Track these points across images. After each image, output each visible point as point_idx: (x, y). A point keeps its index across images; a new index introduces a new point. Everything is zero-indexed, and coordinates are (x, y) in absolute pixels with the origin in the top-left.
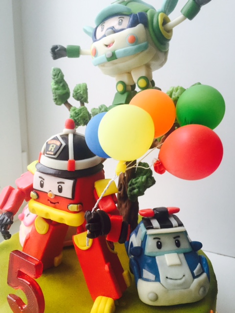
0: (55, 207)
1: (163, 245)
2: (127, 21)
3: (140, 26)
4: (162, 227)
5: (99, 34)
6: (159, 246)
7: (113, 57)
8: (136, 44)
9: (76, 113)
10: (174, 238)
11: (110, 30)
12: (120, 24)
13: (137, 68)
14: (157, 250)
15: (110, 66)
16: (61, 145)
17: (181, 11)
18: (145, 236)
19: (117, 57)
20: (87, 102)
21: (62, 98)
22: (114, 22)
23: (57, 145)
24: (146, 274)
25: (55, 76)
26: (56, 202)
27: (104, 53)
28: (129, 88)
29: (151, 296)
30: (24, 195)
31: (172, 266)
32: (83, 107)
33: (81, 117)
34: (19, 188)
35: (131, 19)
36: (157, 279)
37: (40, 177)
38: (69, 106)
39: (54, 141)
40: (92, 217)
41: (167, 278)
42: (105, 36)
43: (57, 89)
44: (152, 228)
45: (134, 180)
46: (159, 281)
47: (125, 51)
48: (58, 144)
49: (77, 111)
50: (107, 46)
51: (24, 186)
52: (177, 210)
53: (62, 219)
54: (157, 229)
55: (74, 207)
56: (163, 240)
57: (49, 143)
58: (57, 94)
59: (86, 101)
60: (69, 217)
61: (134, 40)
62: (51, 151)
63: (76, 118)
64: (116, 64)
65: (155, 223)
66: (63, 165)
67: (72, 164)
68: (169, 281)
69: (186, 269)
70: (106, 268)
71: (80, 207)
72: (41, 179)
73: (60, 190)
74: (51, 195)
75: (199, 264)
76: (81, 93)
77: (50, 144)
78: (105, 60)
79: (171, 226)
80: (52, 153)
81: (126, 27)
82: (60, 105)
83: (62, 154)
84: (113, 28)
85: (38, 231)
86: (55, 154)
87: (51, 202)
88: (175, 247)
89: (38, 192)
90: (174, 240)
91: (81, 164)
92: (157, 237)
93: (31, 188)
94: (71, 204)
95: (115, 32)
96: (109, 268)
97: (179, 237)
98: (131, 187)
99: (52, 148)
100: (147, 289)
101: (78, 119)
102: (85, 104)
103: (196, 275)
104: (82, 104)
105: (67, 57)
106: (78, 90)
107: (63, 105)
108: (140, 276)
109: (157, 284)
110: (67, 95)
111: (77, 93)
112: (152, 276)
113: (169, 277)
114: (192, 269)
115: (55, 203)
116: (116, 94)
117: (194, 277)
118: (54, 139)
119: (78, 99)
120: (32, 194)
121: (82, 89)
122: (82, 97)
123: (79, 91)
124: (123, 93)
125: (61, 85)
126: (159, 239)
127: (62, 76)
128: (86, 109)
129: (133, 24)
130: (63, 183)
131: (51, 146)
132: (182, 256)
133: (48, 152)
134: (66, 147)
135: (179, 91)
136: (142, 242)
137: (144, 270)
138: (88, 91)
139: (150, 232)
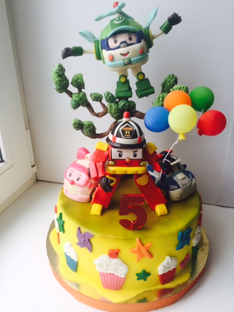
0: (129, 166)
7: (129, 63)
8: (143, 55)
11: (124, 44)
12: (130, 39)
16: (133, 129)
17: (161, 28)
19: (132, 63)
21: (63, 86)
24: (173, 187)
26: (130, 163)
29: (178, 196)
37: (118, 151)
38: (70, 94)
39: (127, 128)
42: (119, 47)
43: (60, 81)
46: (180, 188)
47: (137, 60)
50: (122, 55)
55: (144, 163)
59: (83, 87)
61: (142, 52)
66: (136, 141)
69: (188, 179)
72: (119, 152)
73: (135, 156)
75: (190, 175)
78: (122, 64)
81: (135, 42)
82: (62, 93)
83: (134, 136)
86: (130, 136)
87: (127, 164)
88: (179, 170)
89: (115, 160)
90: (177, 167)
94: (141, 162)
95: (128, 45)
104: (80, 91)
111: (77, 83)
112: (176, 187)
113: (183, 185)
117: (192, 181)
120: (111, 162)
124: (125, 83)
130: (137, 151)
131: (126, 132)
132: (183, 173)
137: (170, 186)
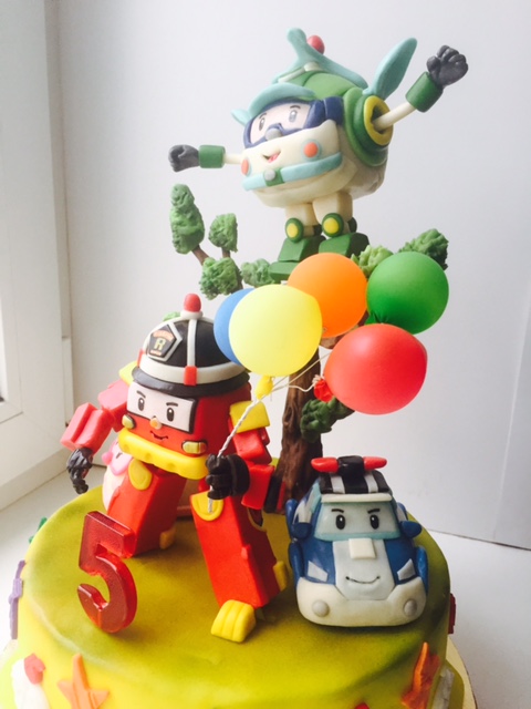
0: (162, 445)
1: (347, 522)
2: (304, 114)
3: (328, 125)
4: (348, 491)
5: (256, 135)
6: (341, 524)
7: (277, 179)
8: (318, 158)
9: (213, 271)
10: (369, 512)
11: (275, 130)
12: (292, 118)
13: (325, 197)
14: (337, 530)
15: (273, 193)
16: (175, 340)
17: (407, 96)
18: (319, 505)
19: (284, 179)
20: (236, 250)
21: (190, 241)
22: (281, 115)
23: (167, 341)
24: (314, 569)
25: (177, 199)
26: (162, 436)
27: (262, 170)
28: (309, 231)
29: (319, 607)
30: (113, 420)
31: (358, 559)
32: (227, 259)
33: (222, 278)
34: (103, 409)
35: (313, 110)
36: (331, 579)
37: (139, 392)
38: (202, 256)
39: (164, 334)
40: (218, 464)
41: (348, 578)
42: (264, 140)
43: (180, 224)
44: (331, 492)
45: (312, 402)
46: (334, 584)
47: (298, 171)
48: (171, 338)
49: (215, 266)
50: (267, 158)
51: (113, 405)
52: (383, 463)
53: (172, 465)
54: (339, 494)
55: (192, 446)
56: (348, 513)
57: (155, 335)
58: (180, 232)
59: (233, 247)
60: (185, 463)
61: (314, 151)
62: (157, 349)
63: (213, 280)
64: (283, 189)
65: (338, 484)
66: (177, 374)
67: (192, 374)
68: (350, 584)
69: (383, 568)
70: (244, 552)
71: (202, 447)
72: (140, 396)
73: (170, 416)
74: (156, 423)
75: (410, 561)
76: (225, 232)
77: (157, 338)
78: (264, 183)
79: (365, 491)
80: (160, 354)
81: (301, 127)
82: (185, 253)
83: (176, 357)
84: (278, 126)
85: (133, 483)
86: (163, 356)
87: (156, 436)
88: (369, 529)
89: (136, 418)
90: (368, 516)
91: (208, 374)
92: (338, 509)
93: (123, 410)
94: (187, 441)
95: (283, 133)
96: (249, 554)
97: (378, 510)
98: (306, 416)
99: (160, 345)
100: (312, 595)
101: (216, 282)
102: (232, 253)
103: (400, 578)
104: (226, 253)
105: (199, 167)
106: (219, 226)
107: (191, 253)
108: (304, 573)
109: (329, 588)
110: (199, 235)
111: (216, 233)
112: (321, 574)
113: (351, 577)
114: (395, 567)
115: (161, 438)
116: (286, 241)
117: (397, 582)
118: (163, 329)
119: (218, 244)
120: (126, 420)
121: (226, 225)
122: (226, 241)
123: (220, 229)
124: (297, 240)
125: (189, 216)
126: (342, 511)
127: (192, 199)
128: (233, 262)
129: (315, 122)
130: (176, 405)
131: (158, 340)
132: (380, 545)
133: (152, 352)
134: (183, 345)
135: (379, 255)
136: (313, 515)
137: (310, 563)
138: (238, 228)
139: (327, 498)
